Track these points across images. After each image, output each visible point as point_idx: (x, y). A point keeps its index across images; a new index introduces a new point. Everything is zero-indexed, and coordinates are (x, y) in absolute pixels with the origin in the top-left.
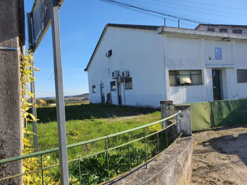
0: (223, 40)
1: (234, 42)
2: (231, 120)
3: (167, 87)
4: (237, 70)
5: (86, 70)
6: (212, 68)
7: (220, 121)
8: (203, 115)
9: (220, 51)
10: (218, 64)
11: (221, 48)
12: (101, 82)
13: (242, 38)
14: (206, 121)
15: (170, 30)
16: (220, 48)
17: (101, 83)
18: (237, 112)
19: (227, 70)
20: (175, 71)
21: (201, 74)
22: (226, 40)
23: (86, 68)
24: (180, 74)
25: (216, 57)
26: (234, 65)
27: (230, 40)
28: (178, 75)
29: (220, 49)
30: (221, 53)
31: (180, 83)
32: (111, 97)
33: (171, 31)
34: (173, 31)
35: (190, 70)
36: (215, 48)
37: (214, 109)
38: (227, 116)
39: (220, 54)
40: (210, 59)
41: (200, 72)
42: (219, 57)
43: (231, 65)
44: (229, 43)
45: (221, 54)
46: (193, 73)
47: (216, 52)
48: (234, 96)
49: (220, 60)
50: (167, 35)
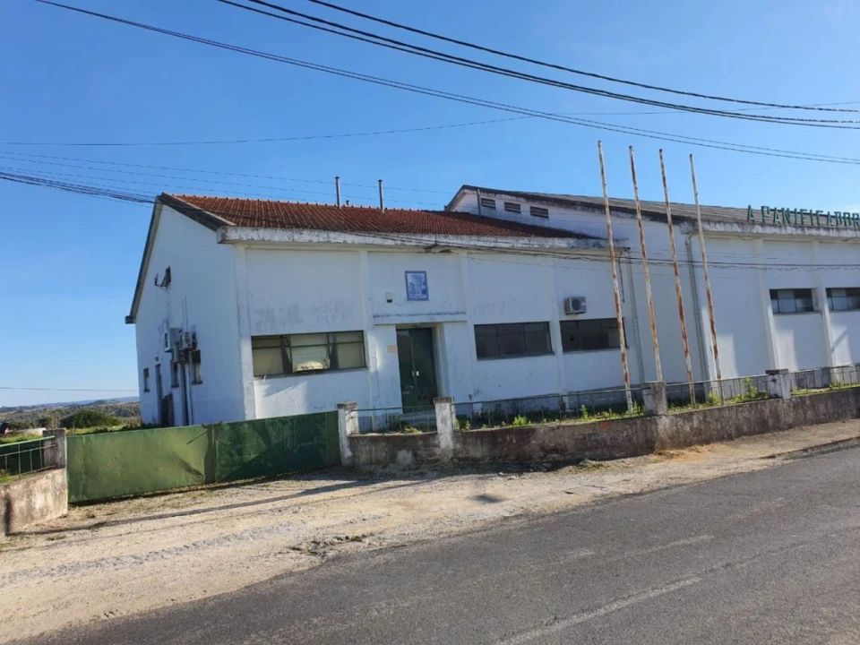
0: (427, 252)
1: (463, 254)
2: (269, 465)
3: (244, 380)
4: (475, 326)
5: (130, 320)
6: (397, 325)
7: (235, 468)
8: (181, 456)
9: (423, 280)
10: (417, 314)
11: (425, 272)
12: (157, 359)
13: (479, 244)
14: (189, 469)
15: (247, 236)
16: (421, 272)
17: (157, 363)
18: (288, 446)
19: (447, 328)
20: (281, 336)
21: (363, 342)
22: (439, 250)
23: (128, 314)
24: (292, 344)
25: (408, 295)
26: (464, 313)
27: (452, 251)
28: (289, 346)
29: (423, 275)
30: (425, 284)
31: (292, 370)
32: (172, 404)
33: (250, 238)
34: (256, 238)
35: (328, 333)
36: (406, 272)
37: (217, 442)
38: (257, 457)
39: (423, 287)
40: (390, 301)
41: (358, 338)
42: (421, 294)
43: (457, 313)
44: (447, 257)
45: (427, 287)
46: (339, 339)
47: (410, 281)
48: (470, 396)
49: (423, 302)
50: (246, 246)
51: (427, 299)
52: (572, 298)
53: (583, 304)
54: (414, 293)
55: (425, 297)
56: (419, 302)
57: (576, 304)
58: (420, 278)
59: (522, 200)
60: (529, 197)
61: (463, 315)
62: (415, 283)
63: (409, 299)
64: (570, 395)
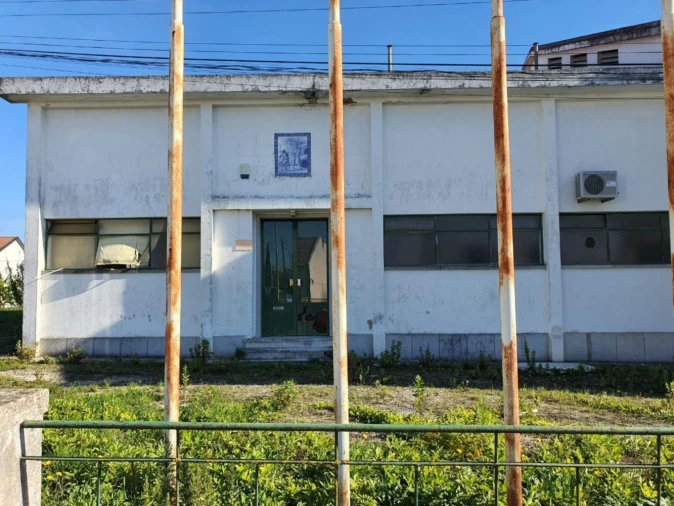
1: (376, 106)
4: (386, 217)
6: (255, 211)
9: (304, 146)
10: (290, 197)
11: (308, 135)
16: (301, 135)
24: (101, 233)
25: (276, 168)
26: (369, 197)
27: (354, 100)
29: (305, 139)
30: (308, 151)
35: (150, 219)
36: (277, 136)
39: (304, 157)
40: (245, 177)
43: (359, 196)
45: (309, 156)
48: (370, 323)
49: (302, 179)
50: (43, 105)
51: (308, 174)
52: (585, 174)
53: (609, 184)
54: (287, 164)
55: (305, 171)
56: (294, 179)
57: (595, 183)
58: (298, 144)
59: (586, 43)
60: (594, 39)
61: (365, 199)
62: (289, 150)
63: (277, 174)
64: (568, 336)
